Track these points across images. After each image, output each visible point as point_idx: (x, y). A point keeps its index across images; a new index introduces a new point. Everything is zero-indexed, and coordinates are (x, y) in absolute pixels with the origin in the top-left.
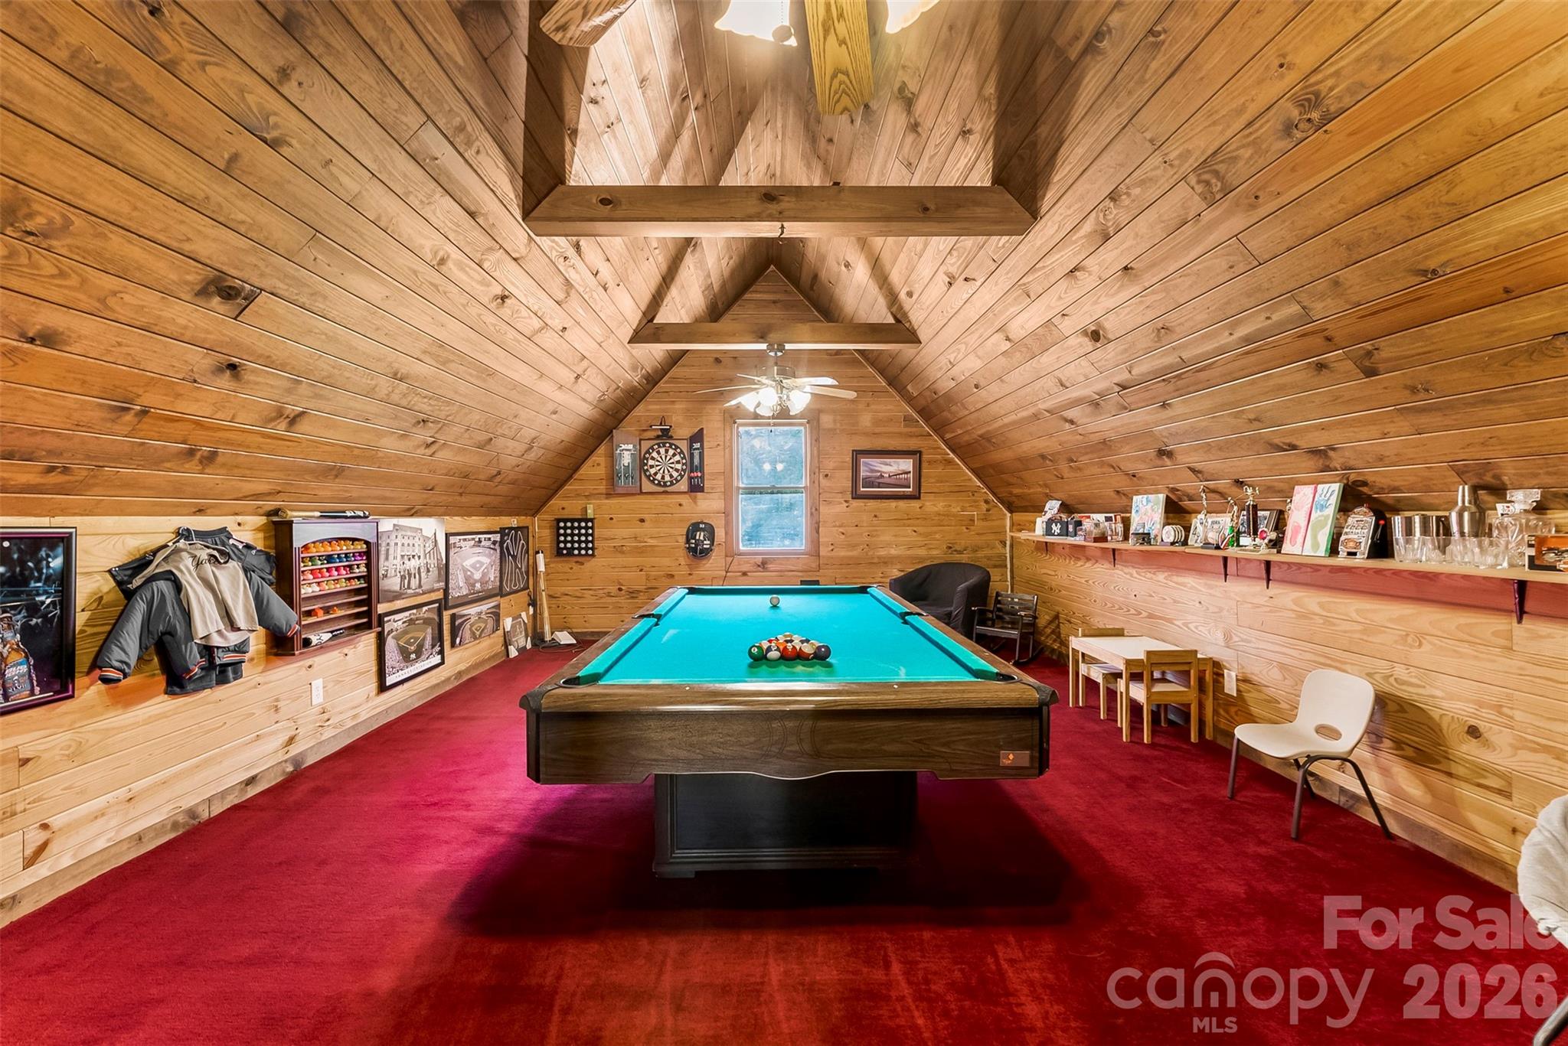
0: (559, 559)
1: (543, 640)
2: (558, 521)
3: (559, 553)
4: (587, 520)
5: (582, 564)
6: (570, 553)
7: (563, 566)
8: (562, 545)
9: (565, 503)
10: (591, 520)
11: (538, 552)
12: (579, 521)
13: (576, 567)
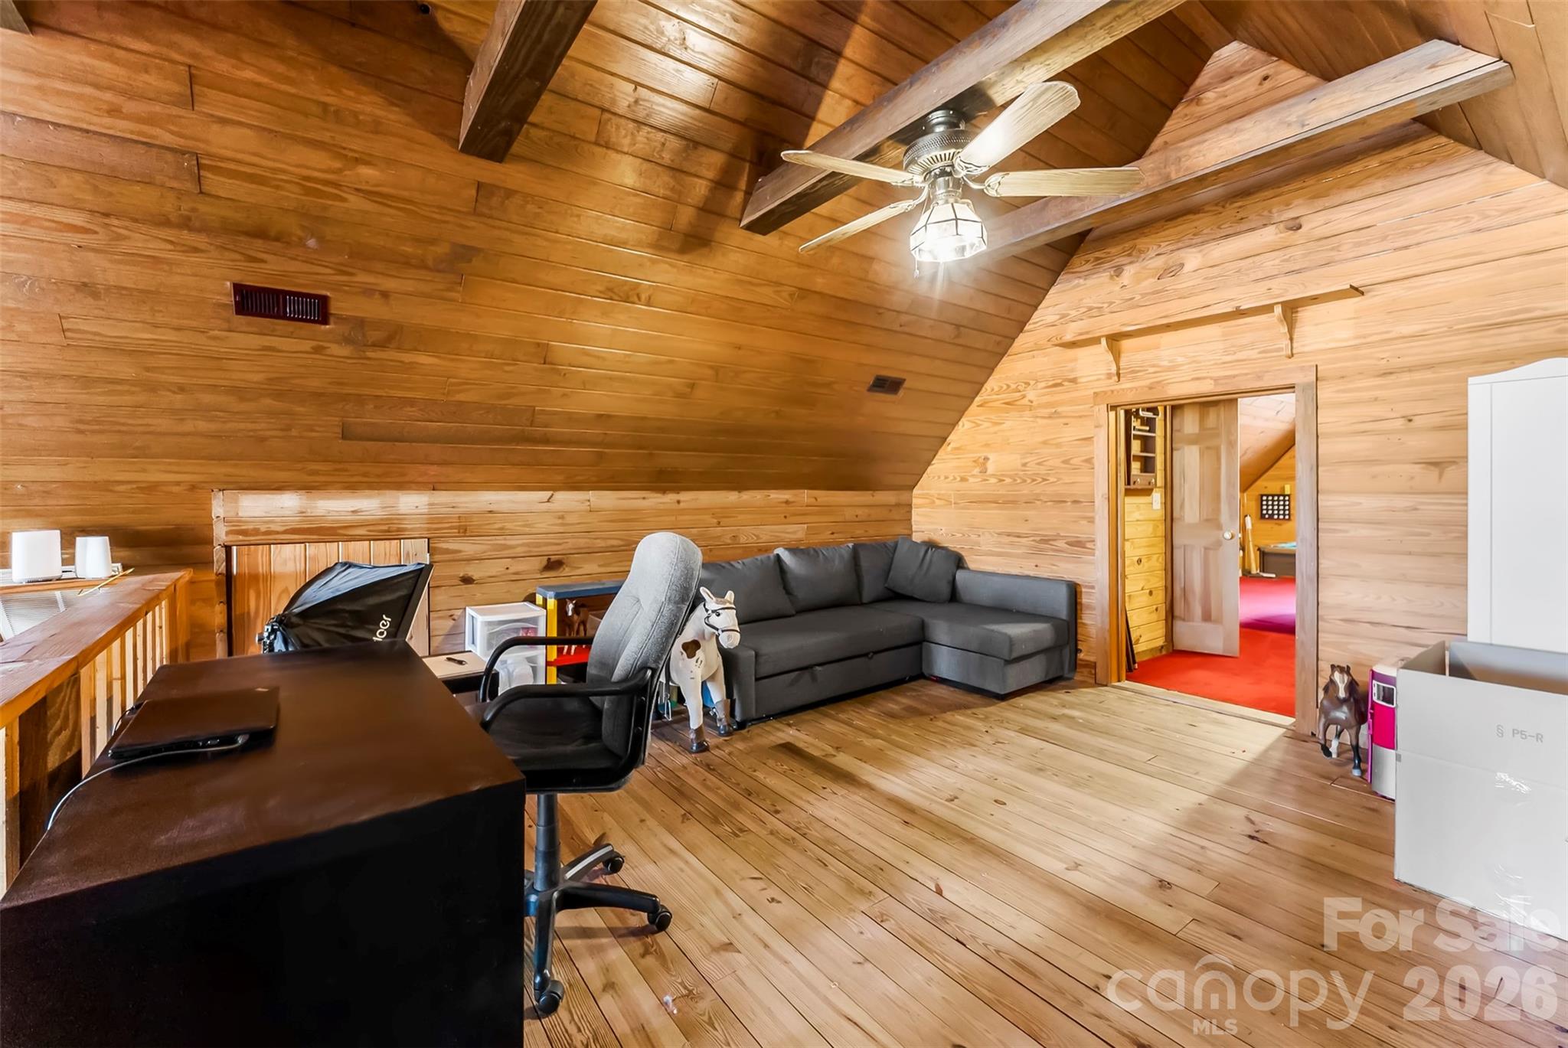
0: (1263, 521)
1: (1250, 572)
2: (1262, 496)
3: (1262, 517)
4: (1284, 496)
5: (1280, 525)
6: (1271, 517)
7: (1267, 526)
8: (1265, 512)
9: (1265, 484)
10: (1289, 495)
11: (1246, 516)
12: (1279, 496)
13: (1276, 527)
